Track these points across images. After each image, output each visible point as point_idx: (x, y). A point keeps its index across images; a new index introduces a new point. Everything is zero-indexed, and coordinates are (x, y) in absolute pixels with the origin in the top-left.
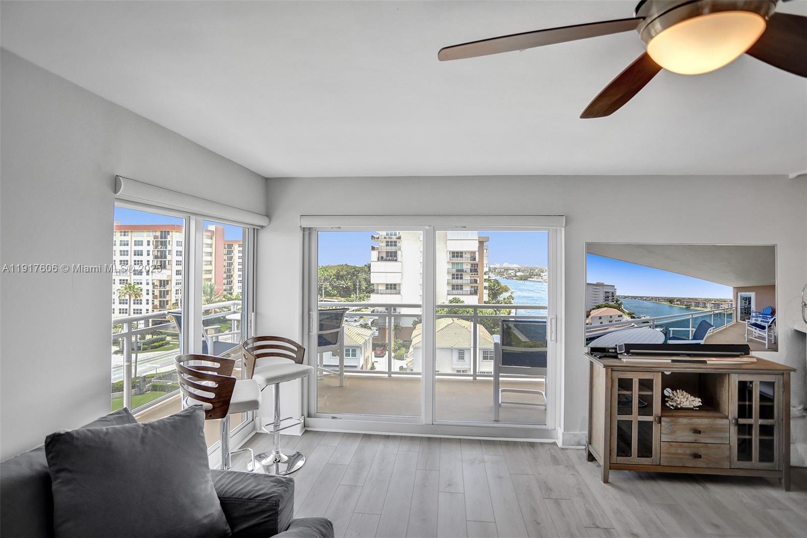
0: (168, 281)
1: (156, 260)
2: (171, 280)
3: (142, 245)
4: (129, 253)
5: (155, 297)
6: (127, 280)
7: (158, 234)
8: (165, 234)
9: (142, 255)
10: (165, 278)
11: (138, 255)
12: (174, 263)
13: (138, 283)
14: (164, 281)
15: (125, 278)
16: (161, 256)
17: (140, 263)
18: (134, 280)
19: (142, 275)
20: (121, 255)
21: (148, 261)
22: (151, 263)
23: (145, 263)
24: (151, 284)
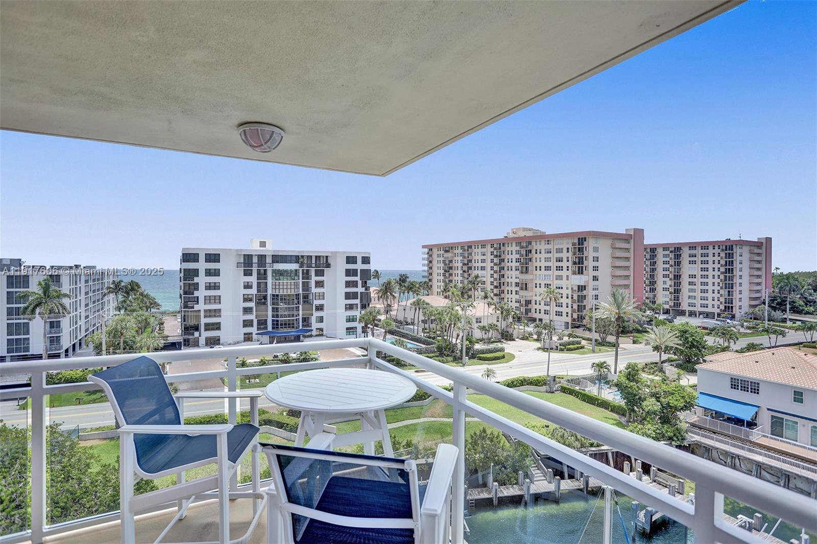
0: (585, 286)
1: (574, 266)
2: (588, 285)
3: (562, 252)
4: (552, 260)
5: (574, 301)
6: (550, 285)
7: (576, 241)
8: (582, 241)
9: (562, 261)
10: (583, 284)
11: (559, 261)
12: (591, 268)
13: (559, 288)
14: (582, 286)
15: (549, 283)
16: (579, 262)
17: (561, 268)
18: (556, 284)
19: (562, 279)
20: (545, 261)
21: (568, 267)
22: (570, 268)
23: (565, 268)
24: (570, 288)
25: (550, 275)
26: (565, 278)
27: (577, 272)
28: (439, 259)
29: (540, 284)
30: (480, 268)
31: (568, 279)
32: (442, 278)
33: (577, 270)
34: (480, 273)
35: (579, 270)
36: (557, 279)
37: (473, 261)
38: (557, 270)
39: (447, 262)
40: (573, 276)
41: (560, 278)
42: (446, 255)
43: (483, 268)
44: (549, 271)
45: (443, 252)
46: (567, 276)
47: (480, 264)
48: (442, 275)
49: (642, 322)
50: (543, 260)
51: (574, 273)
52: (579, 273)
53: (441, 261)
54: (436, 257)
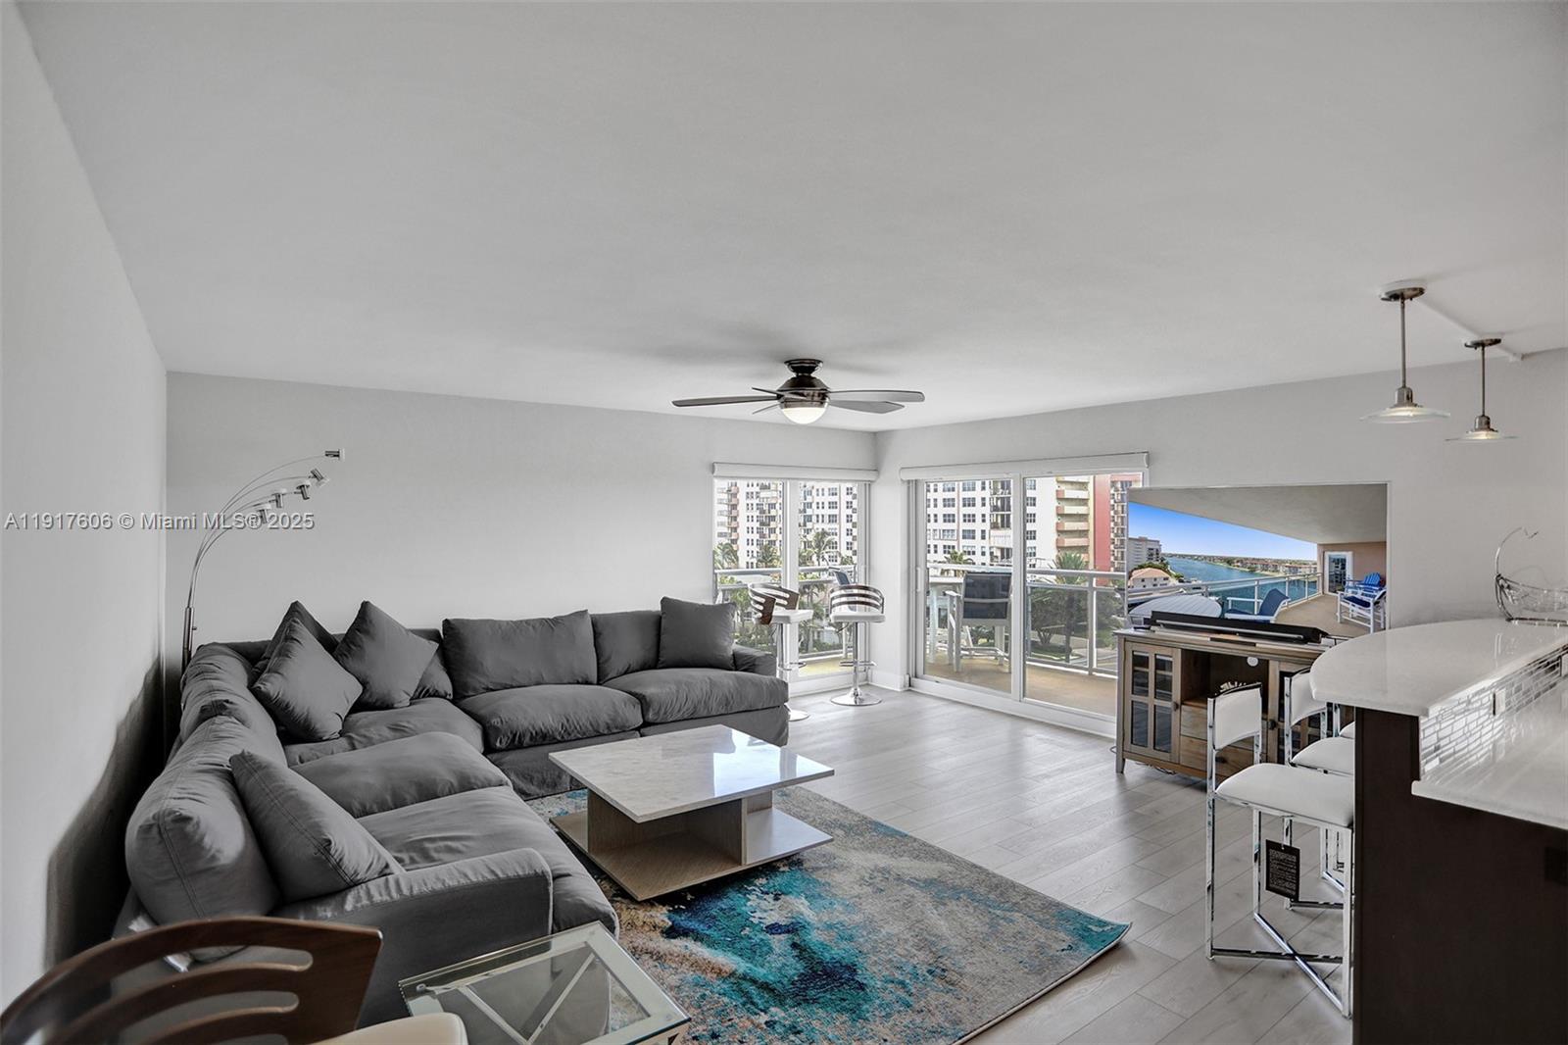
1: (995, 514)
4: (956, 503)
9: (974, 505)
11: (969, 505)
16: (1003, 507)
17: (971, 518)
18: (963, 547)
19: (974, 538)
20: (945, 506)
21: (984, 516)
22: (987, 518)
23: (979, 518)
24: (988, 554)
25: (953, 530)
26: (978, 535)
27: (1000, 525)
28: (749, 502)
29: (936, 546)
30: (826, 519)
31: (983, 538)
32: (756, 536)
33: (999, 521)
34: (827, 527)
35: (1002, 521)
36: (964, 537)
37: (814, 506)
38: (965, 521)
39: (766, 508)
40: (992, 531)
41: (969, 535)
42: (763, 494)
43: (833, 519)
44: (951, 524)
45: (757, 489)
46: (983, 532)
47: (827, 512)
48: (755, 530)
49: (1108, 611)
50: (940, 503)
51: (994, 526)
52: (1003, 526)
53: (755, 505)
54: (745, 497)
